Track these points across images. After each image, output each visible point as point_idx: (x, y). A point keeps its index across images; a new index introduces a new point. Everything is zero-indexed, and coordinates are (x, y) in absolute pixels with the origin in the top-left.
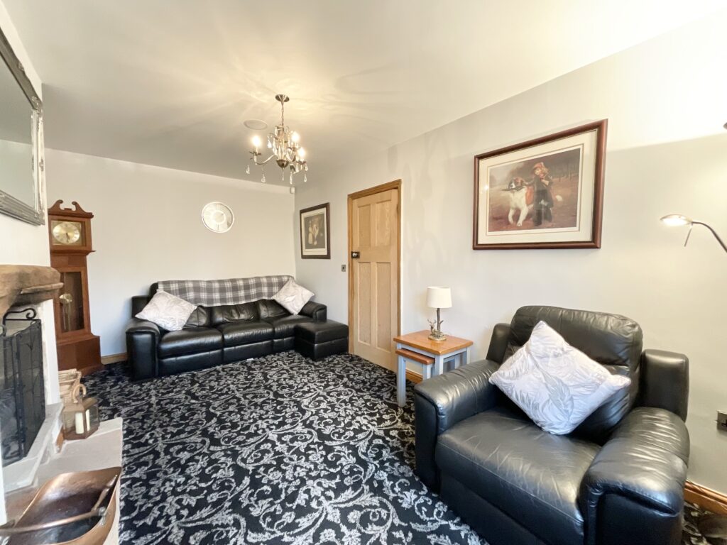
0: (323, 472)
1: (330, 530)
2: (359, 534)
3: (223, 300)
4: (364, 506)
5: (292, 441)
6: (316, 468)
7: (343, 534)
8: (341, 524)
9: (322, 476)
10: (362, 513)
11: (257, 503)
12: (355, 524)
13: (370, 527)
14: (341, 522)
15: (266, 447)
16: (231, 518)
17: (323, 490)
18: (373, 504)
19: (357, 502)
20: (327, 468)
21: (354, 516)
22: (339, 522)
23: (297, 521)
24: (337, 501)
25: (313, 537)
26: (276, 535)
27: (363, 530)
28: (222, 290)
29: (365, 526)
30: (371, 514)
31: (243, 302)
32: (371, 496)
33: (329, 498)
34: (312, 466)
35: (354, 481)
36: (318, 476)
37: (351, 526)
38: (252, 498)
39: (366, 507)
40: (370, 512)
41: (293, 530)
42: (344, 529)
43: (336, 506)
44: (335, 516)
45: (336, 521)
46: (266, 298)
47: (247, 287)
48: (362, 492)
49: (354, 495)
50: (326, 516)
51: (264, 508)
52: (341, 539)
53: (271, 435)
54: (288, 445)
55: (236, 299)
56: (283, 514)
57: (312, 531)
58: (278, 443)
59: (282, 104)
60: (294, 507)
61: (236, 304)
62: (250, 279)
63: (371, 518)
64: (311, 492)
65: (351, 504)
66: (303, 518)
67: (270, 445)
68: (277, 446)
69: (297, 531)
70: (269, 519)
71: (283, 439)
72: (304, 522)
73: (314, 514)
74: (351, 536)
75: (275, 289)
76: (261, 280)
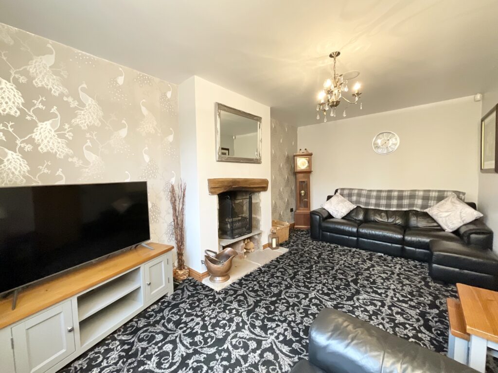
0: (298, 329)
1: (256, 345)
2: (257, 361)
3: (377, 205)
4: (279, 360)
6: (298, 324)
7: (255, 353)
8: (261, 350)
9: (294, 329)
10: (273, 361)
11: (262, 308)
12: (263, 358)
13: (264, 368)
14: (263, 349)
15: (301, 296)
16: (252, 303)
17: (282, 333)
18: (283, 367)
19: (280, 355)
20: (301, 330)
21: (269, 356)
22: (262, 348)
23: (257, 327)
24: (277, 343)
25: (250, 338)
26: (247, 322)
27: (260, 363)
28: (378, 198)
29: (264, 364)
30: (274, 367)
31: (394, 209)
32: (289, 364)
33: (277, 338)
34: (299, 321)
35: (298, 350)
36: (292, 328)
37: (261, 356)
38: (264, 305)
39: (279, 363)
40: (276, 366)
41: (252, 328)
42: (259, 352)
43: (273, 343)
44: (265, 345)
45: (262, 346)
46: (418, 210)
47: (400, 198)
48: (291, 357)
49: (285, 352)
50: (264, 340)
51: (261, 312)
52: (252, 352)
55: (388, 205)
56: (260, 320)
57: (253, 336)
58: (308, 299)
59: (335, 59)
60: (265, 323)
61: (387, 209)
62: (405, 191)
63: (271, 367)
64: (278, 328)
65: (278, 352)
66: (260, 329)
67: (304, 297)
68: (306, 300)
69: (252, 329)
70: (255, 316)
72: (258, 331)
73: (263, 333)
74: (255, 357)
75: (431, 202)
76: (417, 193)
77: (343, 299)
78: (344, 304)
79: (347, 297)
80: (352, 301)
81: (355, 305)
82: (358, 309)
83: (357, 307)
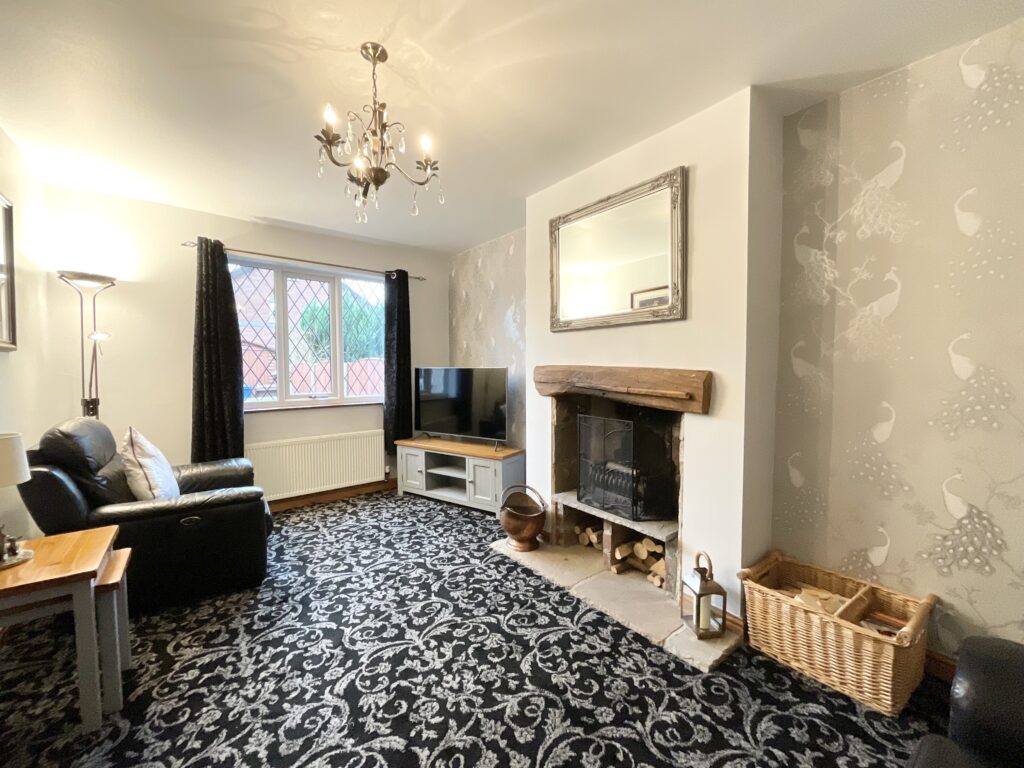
5: (383, 628)
15: (420, 620)
53: (415, 638)
54: (390, 623)
58: (404, 625)
67: (415, 622)
68: (405, 622)
71: (396, 631)
77: (363, 679)
78: (348, 671)
79: (362, 694)
80: (342, 693)
81: (328, 688)
82: (315, 687)
83: (321, 690)
